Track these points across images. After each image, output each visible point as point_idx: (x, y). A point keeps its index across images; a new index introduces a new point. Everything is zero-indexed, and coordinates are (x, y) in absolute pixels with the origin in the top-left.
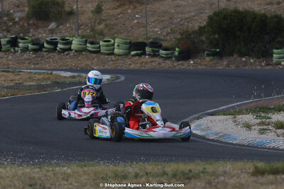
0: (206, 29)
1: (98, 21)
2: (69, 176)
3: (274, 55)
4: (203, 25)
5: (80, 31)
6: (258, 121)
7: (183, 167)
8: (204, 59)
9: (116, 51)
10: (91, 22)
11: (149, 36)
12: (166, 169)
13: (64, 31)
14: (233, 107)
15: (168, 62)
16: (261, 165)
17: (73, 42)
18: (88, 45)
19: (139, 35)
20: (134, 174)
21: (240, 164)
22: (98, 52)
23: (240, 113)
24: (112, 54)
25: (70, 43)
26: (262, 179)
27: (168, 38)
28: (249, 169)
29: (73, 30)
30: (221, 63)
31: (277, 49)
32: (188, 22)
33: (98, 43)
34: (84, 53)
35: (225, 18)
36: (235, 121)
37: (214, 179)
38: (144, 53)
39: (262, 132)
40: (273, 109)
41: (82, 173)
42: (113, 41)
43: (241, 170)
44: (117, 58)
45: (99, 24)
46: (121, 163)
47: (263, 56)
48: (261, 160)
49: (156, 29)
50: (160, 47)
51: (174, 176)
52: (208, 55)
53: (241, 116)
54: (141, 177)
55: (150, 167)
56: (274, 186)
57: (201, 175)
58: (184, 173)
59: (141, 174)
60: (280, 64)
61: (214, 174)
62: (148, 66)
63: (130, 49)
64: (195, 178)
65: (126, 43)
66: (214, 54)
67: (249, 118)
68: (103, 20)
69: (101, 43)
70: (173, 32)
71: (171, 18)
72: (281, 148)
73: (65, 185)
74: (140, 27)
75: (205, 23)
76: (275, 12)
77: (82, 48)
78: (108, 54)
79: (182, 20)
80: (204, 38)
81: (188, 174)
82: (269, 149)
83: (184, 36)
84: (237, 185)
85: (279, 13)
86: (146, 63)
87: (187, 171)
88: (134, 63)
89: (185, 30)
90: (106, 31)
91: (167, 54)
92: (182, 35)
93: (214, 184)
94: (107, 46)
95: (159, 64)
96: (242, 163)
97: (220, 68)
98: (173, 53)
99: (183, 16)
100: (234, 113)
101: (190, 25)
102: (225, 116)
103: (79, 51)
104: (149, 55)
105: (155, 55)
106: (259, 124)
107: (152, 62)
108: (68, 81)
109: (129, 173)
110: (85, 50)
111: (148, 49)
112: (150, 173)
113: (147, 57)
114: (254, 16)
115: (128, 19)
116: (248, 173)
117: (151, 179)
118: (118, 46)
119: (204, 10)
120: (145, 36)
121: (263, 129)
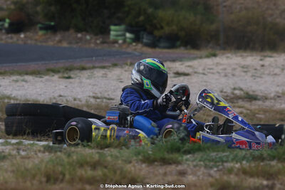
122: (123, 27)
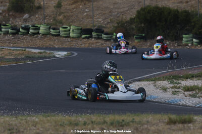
0: (135, 20)
1: (59, 13)
2: (37, 123)
3: (184, 39)
4: (133, 17)
5: (45, 20)
6: (172, 85)
7: (118, 118)
8: (134, 41)
9: (71, 35)
10: (54, 14)
11: (94, 24)
12: (106, 119)
13: (34, 20)
14: (154, 76)
15: (108, 43)
16: (173, 117)
17: (41, 28)
18: (51, 30)
19: (87, 24)
20: (83, 123)
21: (158, 116)
22: (58, 35)
23: (159, 79)
24: (69, 37)
25: (39, 29)
26: (174, 127)
27: (108, 26)
28: (165, 120)
29: (40, 19)
30: (145, 44)
31: (186, 34)
32: (123, 15)
33: (59, 29)
34: (48, 36)
35: (149, 12)
36: (155, 86)
37: (140, 127)
38: (91, 37)
39: (174, 93)
40: (182, 77)
41: (46, 122)
42: (69, 28)
43: (160, 120)
44: (71, 39)
45: (60, 15)
46: (74, 114)
47: (176, 40)
48: (174, 114)
49: (100, 20)
50: (102, 32)
51: (112, 124)
52: (137, 38)
53: (159, 82)
54: (88, 125)
55: (94, 118)
56: (182, 132)
57: (131, 123)
58: (118, 122)
59: (88, 122)
60: (188, 45)
61: (140, 123)
62: (94, 46)
63: (81, 34)
64: (127, 126)
65: (78, 29)
66: (141, 38)
67: (165, 83)
68: (62, 13)
69: (61, 29)
70: (112, 21)
71: (110, 12)
72: (187, 105)
73: (34, 129)
74: (88, 18)
75: (135, 16)
76: (184, 8)
77: (47, 32)
78: (66, 37)
79: (118, 14)
80: (134, 26)
81: (121, 123)
82: (179, 105)
83: (120, 25)
84: (157, 131)
85: (187, 9)
86: (93, 43)
87: (121, 121)
88: (84, 43)
89: (120, 20)
90: (64, 21)
91: (107, 38)
92: (118, 24)
93: (140, 130)
94: (65, 31)
95: (102, 44)
96: (160, 115)
97: (145, 47)
98: (111, 37)
99: (119, 10)
100: (154, 79)
101: (124, 17)
102: (148, 82)
103: (45, 35)
104: (95, 38)
105: (99, 38)
106: (172, 88)
107: (97, 43)
108: (37, 56)
109: (80, 121)
110: (49, 34)
111: (94, 34)
112: (95, 122)
113: (93, 39)
114: (170, 11)
115: (80, 12)
116: (164, 122)
117: (95, 126)
118: (73, 31)
119: (134, 6)
120: (92, 24)
121: (175, 92)
122: (191, 35)
